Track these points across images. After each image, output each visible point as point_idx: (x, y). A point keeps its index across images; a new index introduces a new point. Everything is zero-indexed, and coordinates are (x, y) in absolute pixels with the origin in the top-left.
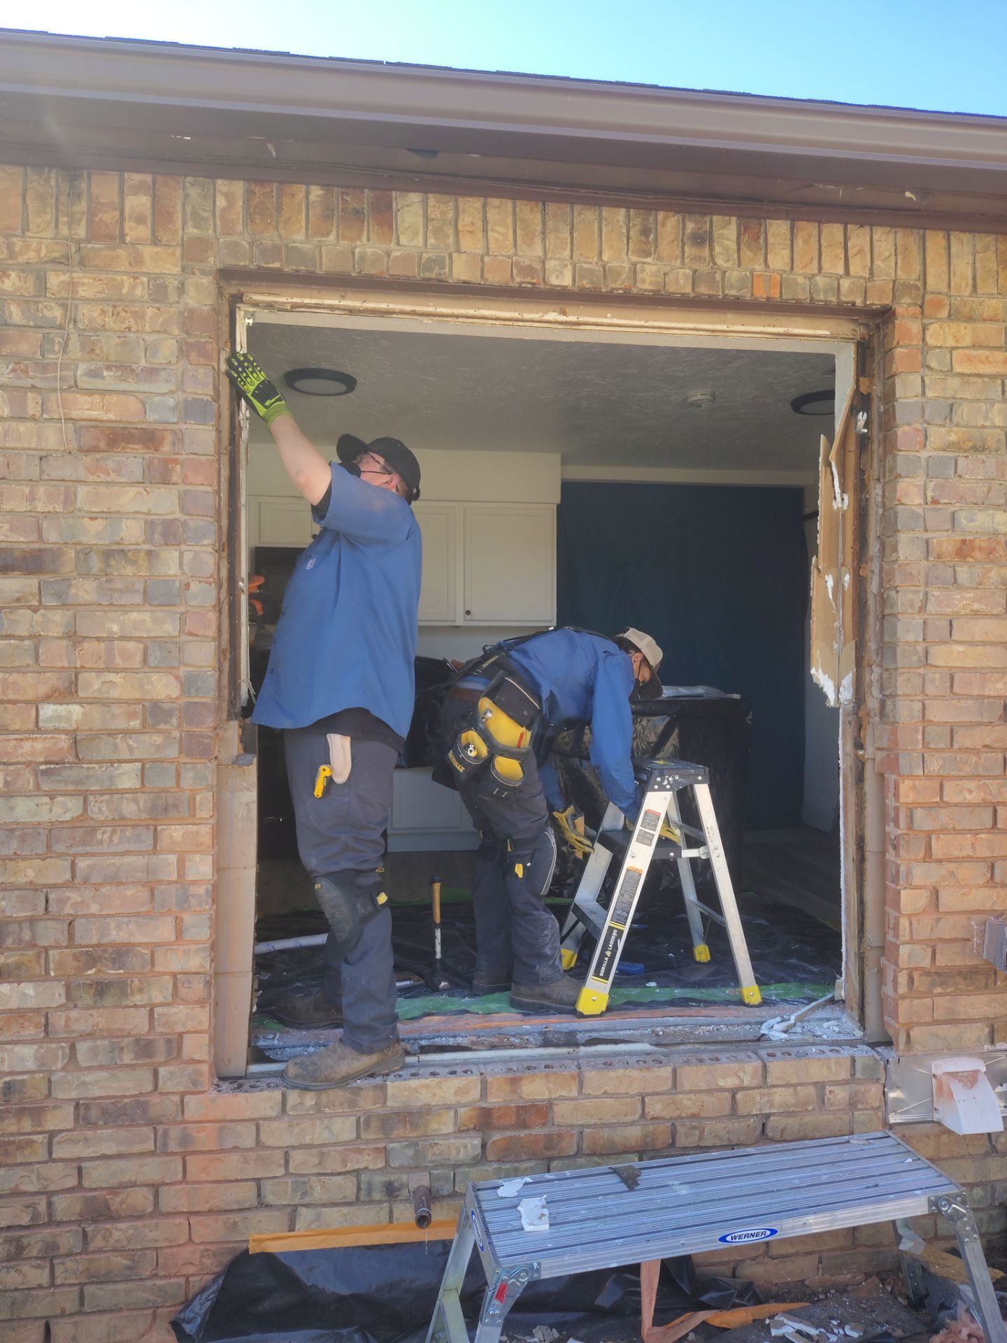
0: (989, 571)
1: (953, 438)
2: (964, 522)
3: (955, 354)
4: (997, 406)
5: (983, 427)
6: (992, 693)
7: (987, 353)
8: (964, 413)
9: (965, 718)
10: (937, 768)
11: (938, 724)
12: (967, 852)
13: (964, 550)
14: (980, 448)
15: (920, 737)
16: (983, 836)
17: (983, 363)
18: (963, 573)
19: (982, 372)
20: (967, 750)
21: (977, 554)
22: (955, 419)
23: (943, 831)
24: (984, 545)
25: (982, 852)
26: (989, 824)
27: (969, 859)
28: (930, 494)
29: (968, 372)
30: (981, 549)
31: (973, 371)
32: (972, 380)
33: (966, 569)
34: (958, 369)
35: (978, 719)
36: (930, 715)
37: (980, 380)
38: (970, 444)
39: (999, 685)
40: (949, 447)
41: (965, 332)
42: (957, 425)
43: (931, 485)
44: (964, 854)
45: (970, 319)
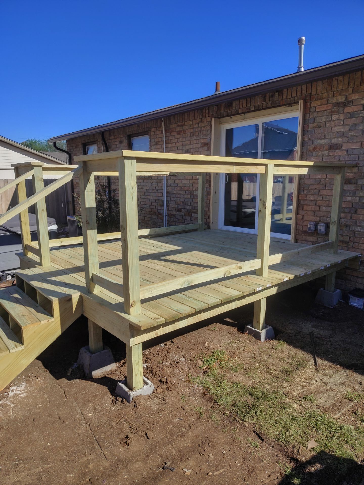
0: (319, 153)
1: (314, 125)
2: (315, 143)
3: (316, 107)
4: (324, 117)
5: (321, 122)
6: (318, 178)
7: (323, 106)
8: (317, 120)
9: (312, 183)
10: (306, 192)
11: (307, 184)
12: (310, 209)
13: (314, 149)
14: (320, 127)
15: (303, 186)
16: (313, 206)
17: (322, 108)
18: (314, 154)
19: (322, 110)
20: (311, 189)
21: (317, 149)
22: (315, 121)
23: (306, 205)
24: (319, 147)
25: (313, 209)
26: (315, 204)
27: (310, 210)
28: (309, 138)
29: (319, 111)
30: (318, 148)
31: (320, 110)
32: (320, 112)
33: (315, 152)
34: (317, 111)
35: (315, 183)
36: (305, 182)
37: (321, 112)
38: (318, 126)
39: (319, 176)
40: (314, 127)
41: (319, 102)
42: (316, 123)
43: (309, 136)
44: (309, 209)
45: (320, 99)
